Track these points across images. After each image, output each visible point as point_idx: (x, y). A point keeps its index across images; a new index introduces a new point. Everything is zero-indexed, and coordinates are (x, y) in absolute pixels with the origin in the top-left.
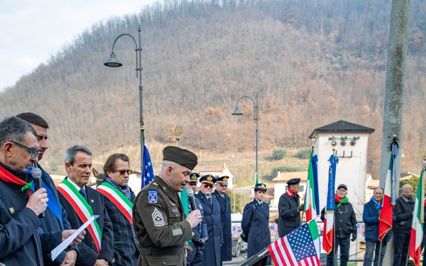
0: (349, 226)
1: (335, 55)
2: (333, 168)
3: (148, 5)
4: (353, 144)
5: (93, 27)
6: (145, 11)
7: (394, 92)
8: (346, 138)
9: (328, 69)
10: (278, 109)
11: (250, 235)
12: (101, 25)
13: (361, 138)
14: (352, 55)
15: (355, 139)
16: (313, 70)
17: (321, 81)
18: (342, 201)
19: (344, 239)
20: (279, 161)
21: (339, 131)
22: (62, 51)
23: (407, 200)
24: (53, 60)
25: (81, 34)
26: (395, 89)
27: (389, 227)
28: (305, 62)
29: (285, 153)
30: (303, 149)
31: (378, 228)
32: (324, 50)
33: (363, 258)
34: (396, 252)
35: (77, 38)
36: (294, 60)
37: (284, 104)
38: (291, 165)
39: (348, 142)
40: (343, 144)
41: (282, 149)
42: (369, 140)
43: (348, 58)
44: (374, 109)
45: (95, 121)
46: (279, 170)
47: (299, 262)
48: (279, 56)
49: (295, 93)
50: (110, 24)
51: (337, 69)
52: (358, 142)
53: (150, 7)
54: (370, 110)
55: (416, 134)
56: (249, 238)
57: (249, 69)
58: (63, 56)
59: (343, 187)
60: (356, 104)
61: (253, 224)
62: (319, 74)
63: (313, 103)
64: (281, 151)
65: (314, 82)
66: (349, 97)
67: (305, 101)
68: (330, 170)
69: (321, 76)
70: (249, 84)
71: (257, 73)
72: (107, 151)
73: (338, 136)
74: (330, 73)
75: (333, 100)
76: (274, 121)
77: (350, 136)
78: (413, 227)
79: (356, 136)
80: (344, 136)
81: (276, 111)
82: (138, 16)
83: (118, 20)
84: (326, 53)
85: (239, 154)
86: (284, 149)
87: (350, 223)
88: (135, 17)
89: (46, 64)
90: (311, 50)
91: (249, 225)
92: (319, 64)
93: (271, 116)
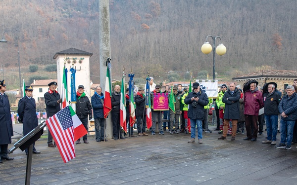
0: (86, 110)
1: (64, 8)
2: (73, 75)
4: (80, 62)
7: (104, 33)
8: (76, 59)
9: (60, 16)
10: (30, 40)
11: (24, 119)
13: (85, 58)
14: (74, 9)
15: (82, 59)
16: (51, 16)
17: (56, 23)
18: (81, 95)
19: (84, 118)
20: (34, 73)
21: (71, 54)
23: (116, 94)
26: (105, 31)
27: (110, 110)
28: (45, 11)
29: (37, 68)
30: (49, 65)
31: (103, 110)
32: (57, 4)
33: (95, 130)
34: (113, 124)
36: (38, 9)
37: (34, 37)
38: (42, 76)
39: (77, 61)
40: (75, 62)
41: (34, 65)
42: (90, 60)
43: (72, 10)
44: (91, 42)
46: (34, 79)
47: (64, 130)
48: (28, 6)
49: (41, 30)
51: (66, 17)
52: (83, 61)
54: (88, 42)
55: (116, 57)
56: (23, 121)
57: (8, 13)
59: (81, 87)
60: (80, 38)
61: (26, 112)
62: (55, 19)
63: (53, 36)
64: (34, 66)
65: (52, 24)
66: (75, 34)
67: (47, 35)
68: (71, 77)
69: (57, 20)
70: (8, 22)
71: (13, 16)
73: (71, 57)
74: (62, 19)
75: (65, 35)
76: (28, 48)
77: (79, 58)
78: (121, 109)
79: (82, 57)
80: (74, 57)
81: (29, 41)
84: (58, 6)
85: (5, 68)
86: (36, 65)
87: (87, 109)
90: (48, 4)
91: (23, 112)
92: (55, 13)
93: (25, 44)
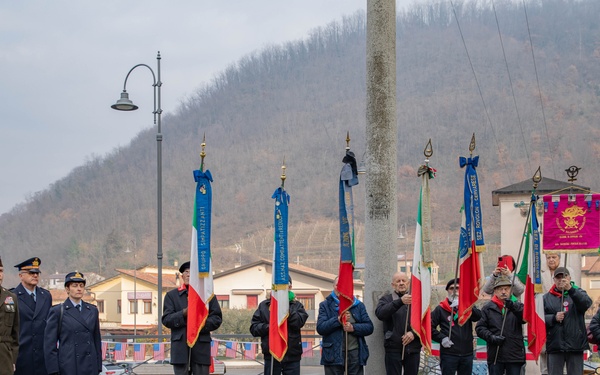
3: (319, 28)
5: (242, 62)
6: (315, 35)
7: (375, 125)
12: (252, 58)
22: (196, 96)
24: (184, 108)
25: (224, 71)
26: (376, 120)
32: (585, 75)
35: (218, 77)
45: (236, 191)
50: (265, 56)
53: (323, 30)
58: (197, 102)
72: (252, 233)
82: (305, 43)
83: (277, 49)
88: (302, 45)
89: (174, 114)
